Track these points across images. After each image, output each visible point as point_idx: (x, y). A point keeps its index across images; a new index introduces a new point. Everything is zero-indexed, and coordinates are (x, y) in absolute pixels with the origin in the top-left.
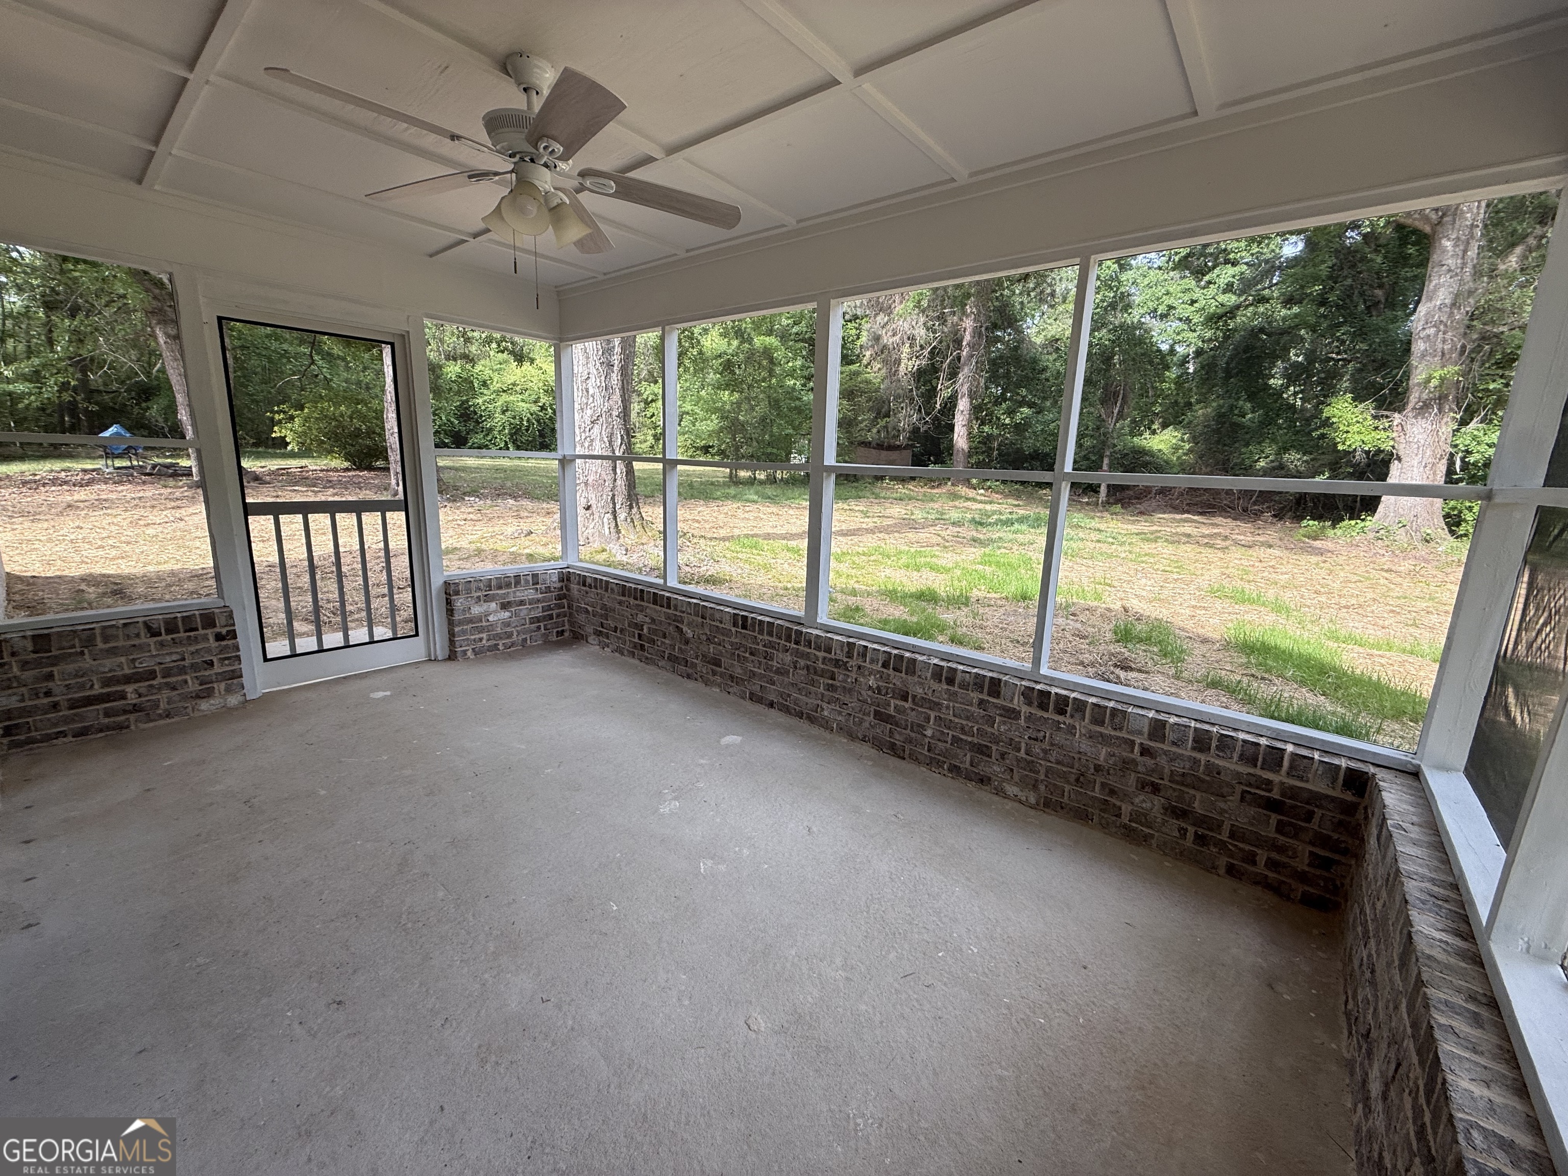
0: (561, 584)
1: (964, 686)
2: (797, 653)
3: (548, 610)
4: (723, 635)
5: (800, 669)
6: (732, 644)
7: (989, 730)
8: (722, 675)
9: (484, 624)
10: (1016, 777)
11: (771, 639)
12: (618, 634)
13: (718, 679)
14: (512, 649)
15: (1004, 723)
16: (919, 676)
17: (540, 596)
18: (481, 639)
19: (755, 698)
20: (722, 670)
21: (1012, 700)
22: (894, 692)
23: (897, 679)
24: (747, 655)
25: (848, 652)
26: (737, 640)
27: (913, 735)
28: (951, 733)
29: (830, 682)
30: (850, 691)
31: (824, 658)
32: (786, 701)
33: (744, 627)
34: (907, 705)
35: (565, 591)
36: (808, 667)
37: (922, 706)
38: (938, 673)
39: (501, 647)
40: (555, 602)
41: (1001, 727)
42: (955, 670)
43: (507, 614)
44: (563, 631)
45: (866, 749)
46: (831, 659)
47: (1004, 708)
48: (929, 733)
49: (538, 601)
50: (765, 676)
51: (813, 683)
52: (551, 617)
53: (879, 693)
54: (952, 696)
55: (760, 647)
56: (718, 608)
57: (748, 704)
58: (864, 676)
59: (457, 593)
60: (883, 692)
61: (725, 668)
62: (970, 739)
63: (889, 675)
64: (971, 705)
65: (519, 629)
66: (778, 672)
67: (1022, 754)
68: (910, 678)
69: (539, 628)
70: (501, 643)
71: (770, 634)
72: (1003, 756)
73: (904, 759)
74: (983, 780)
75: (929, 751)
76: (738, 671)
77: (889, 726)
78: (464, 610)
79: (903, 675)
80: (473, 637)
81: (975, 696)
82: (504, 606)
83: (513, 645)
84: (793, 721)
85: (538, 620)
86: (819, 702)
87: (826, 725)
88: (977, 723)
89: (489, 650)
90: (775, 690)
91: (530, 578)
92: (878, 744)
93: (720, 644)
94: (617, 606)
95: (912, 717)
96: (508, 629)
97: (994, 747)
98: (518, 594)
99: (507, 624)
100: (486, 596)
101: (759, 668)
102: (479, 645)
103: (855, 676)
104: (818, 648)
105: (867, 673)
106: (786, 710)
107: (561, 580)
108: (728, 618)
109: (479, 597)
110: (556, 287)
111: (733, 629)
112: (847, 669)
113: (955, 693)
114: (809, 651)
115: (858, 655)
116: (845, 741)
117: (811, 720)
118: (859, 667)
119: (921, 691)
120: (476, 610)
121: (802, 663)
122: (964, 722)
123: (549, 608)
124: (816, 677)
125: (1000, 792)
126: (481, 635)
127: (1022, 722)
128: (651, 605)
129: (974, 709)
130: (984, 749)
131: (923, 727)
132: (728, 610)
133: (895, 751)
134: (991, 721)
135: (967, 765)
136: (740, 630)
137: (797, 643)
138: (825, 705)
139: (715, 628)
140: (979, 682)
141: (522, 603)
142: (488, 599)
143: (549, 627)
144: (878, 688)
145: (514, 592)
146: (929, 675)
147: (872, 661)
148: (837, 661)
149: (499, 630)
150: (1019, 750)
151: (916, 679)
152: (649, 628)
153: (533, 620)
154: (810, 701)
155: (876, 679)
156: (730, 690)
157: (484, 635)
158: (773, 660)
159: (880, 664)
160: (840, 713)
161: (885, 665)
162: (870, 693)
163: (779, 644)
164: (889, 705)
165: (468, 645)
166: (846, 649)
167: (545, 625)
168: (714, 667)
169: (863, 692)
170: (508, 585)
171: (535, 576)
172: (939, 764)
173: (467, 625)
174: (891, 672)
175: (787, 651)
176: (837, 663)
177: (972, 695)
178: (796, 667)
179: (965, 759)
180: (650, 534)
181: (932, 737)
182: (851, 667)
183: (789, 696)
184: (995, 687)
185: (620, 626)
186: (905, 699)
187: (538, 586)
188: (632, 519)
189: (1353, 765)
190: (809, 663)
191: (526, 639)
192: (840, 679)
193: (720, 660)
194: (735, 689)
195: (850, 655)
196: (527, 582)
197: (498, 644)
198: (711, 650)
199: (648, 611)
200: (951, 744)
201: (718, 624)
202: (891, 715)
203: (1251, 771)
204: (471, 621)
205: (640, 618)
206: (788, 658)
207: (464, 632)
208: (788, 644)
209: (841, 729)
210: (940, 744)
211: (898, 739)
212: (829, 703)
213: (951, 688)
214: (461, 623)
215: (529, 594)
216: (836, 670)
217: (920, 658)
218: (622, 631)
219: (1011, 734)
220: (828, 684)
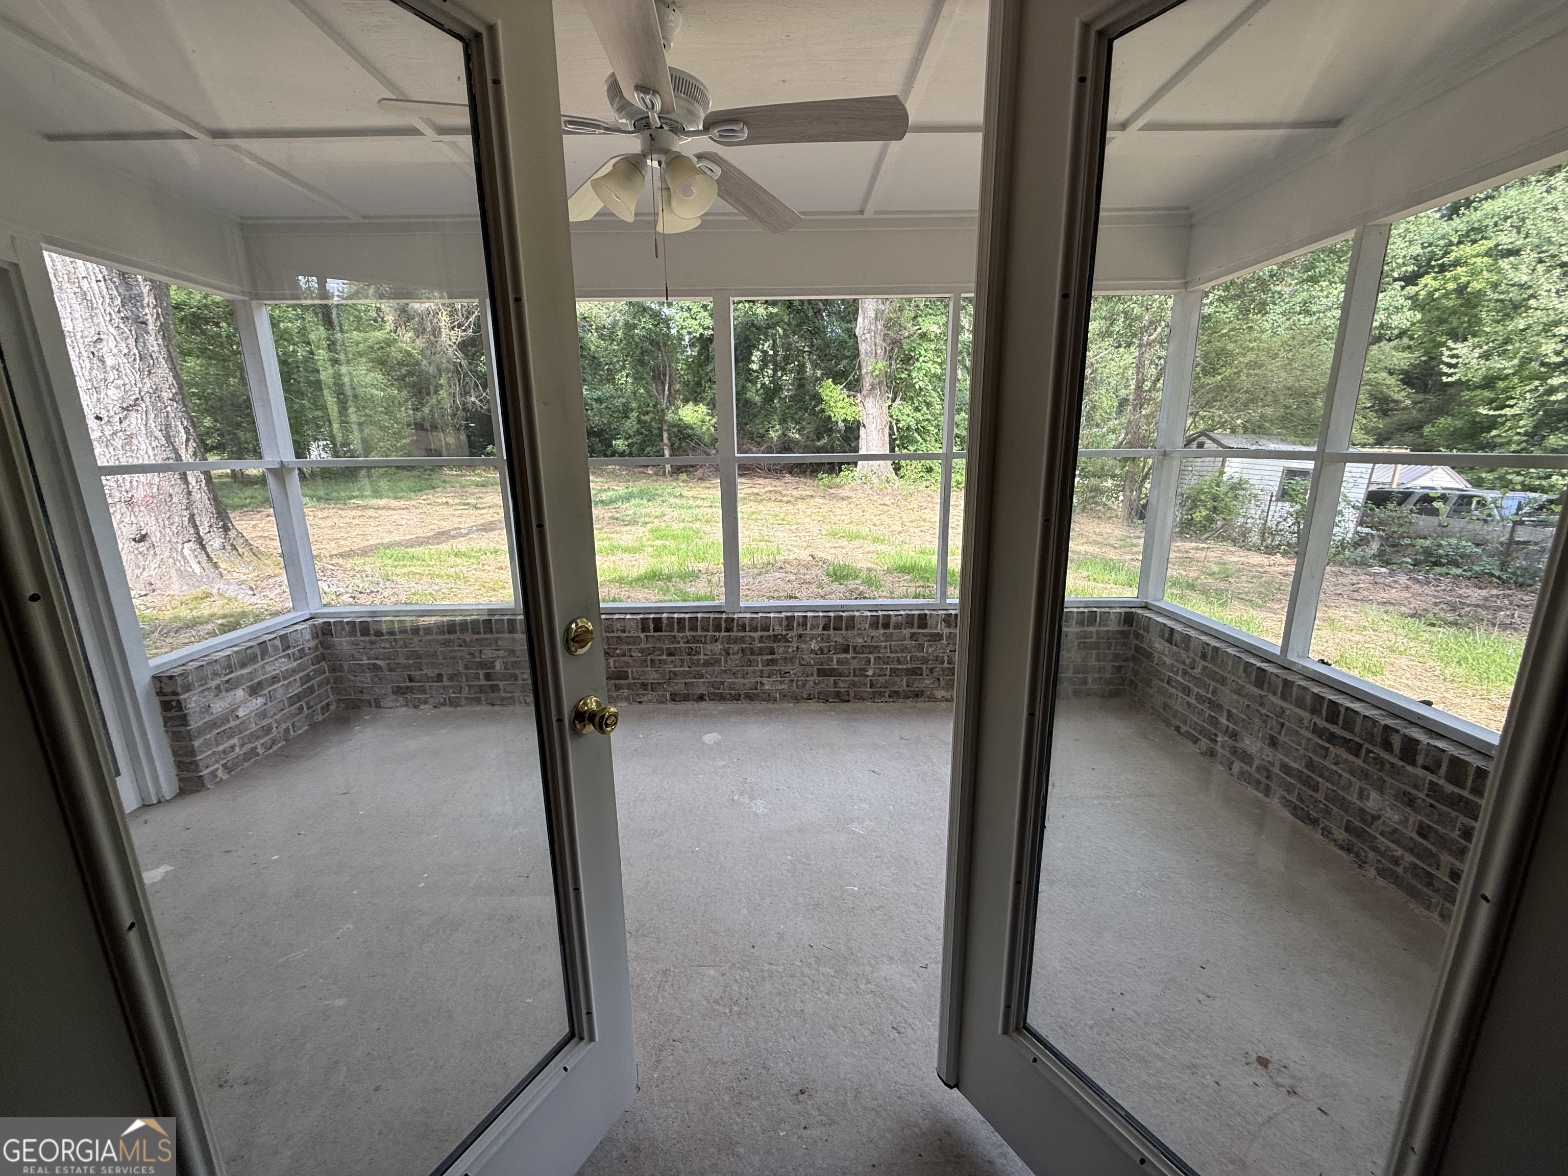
0: (317, 641)
1: (898, 626)
2: (729, 640)
3: (307, 682)
4: (628, 644)
5: (733, 654)
6: (642, 651)
7: (920, 655)
8: (629, 687)
9: (233, 724)
10: (942, 683)
11: (694, 634)
12: (446, 682)
13: (626, 692)
14: (275, 748)
15: (931, 646)
16: (859, 629)
17: (295, 664)
18: (233, 748)
19: (674, 698)
20: (631, 681)
21: (936, 627)
22: (835, 649)
23: (837, 637)
24: (664, 657)
25: (788, 625)
26: (649, 645)
27: (856, 679)
28: (889, 667)
29: (769, 657)
30: (791, 660)
31: (762, 637)
32: (719, 689)
33: (658, 629)
34: (848, 656)
35: (321, 650)
36: (743, 650)
37: (863, 653)
38: (875, 623)
39: (260, 750)
40: (312, 668)
41: (930, 650)
42: (890, 615)
43: (260, 700)
44: (328, 705)
45: (813, 705)
46: (769, 636)
47: (931, 635)
48: (870, 673)
49: (294, 671)
50: (689, 672)
51: (750, 663)
52: (311, 690)
53: (822, 653)
54: (888, 637)
55: (682, 645)
56: (616, 616)
57: (671, 706)
58: (805, 642)
59: (188, 688)
60: (826, 650)
61: (634, 679)
62: (904, 667)
63: (829, 635)
64: (905, 640)
65: (276, 717)
66: (707, 663)
67: (946, 665)
68: (849, 632)
69: (301, 709)
70: (258, 743)
71: (694, 628)
72: (931, 671)
73: (848, 701)
74: (917, 695)
75: (871, 687)
76: (652, 676)
77: (832, 679)
78: (201, 712)
79: (843, 632)
80: (221, 748)
81: (907, 632)
82: (254, 691)
83: (274, 742)
84: (731, 706)
85: (298, 697)
86: (758, 679)
87: (769, 698)
88: (910, 652)
89: (245, 761)
90: (704, 683)
91: (278, 642)
92: (824, 698)
93: (624, 655)
94: (440, 649)
95: (855, 664)
96: (265, 722)
97: (924, 667)
98: (268, 668)
99: (262, 715)
100: (227, 682)
101: (681, 666)
102: (232, 755)
103: (795, 645)
104: (754, 629)
105: (808, 639)
106: (721, 698)
107: (315, 636)
108: (633, 624)
109: (218, 687)
110: (242, 218)
111: (642, 635)
112: (787, 641)
113: (891, 634)
114: (743, 634)
115: (798, 624)
116: (791, 705)
117: (750, 698)
118: (800, 636)
119: (861, 640)
120: (219, 707)
121: (736, 647)
122: (899, 655)
123: (307, 679)
124: (752, 657)
125: (932, 699)
126: (232, 742)
127: (944, 642)
128: (506, 635)
129: (908, 642)
130: (917, 671)
131: (865, 670)
132: (628, 616)
133: (841, 698)
134: (921, 647)
135: (905, 688)
136: (652, 634)
137: (727, 630)
138: (765, 680)
139: (615, 639)
140: (909, 621)
141: (275, 679)
142: (231, 685)
143: (312, 703)
144: (821, 649)
145: (263, 667)
146: (867, 626)
147: (813, 627)
148: (775, 636)
149: (254, 728)
150: (943, 663)
151: (855, 632)
152: (506, 663)
153: (293, 700)
154: (746, 681)
155: (818, 642)
156: (644, 698)
157: (235, 741)
158: (699, 653)
159: (821, 628)
160: (782, 682)
161: (826, 628)
162: (812, 656)
163: (705, 636)
164: (832, 661)
165: (217, 762)
166: (785, 623)
167: (307, 703)
168: (618, 682)
169: (804, 657)
170: (253, 659)
171: (283, 638)
172: (881, 695)
173: (209, 732)
174: (832, 632)
175: (717, 640)
176: (776, 638)
177: (904, 631)
178: (728, 654)
179: (902, 683)
180: (269, 562)
181: (873, 676)
182: (792, 637)
183: (723, 683)
184: (923, 620)
185: (446, 671)
186: (846, 651)
187: (290, 652)
188: (232, 545)
189: (1127, 610)
190: (744, 646)
191: (288, 729)
192: (780, 651)
193: (627, 672)
194: (651, 696)
195: (789, 628)
196: (276, 648)
197: (256, 748)
198: (612, 664)
199: (500, 643)
200: (890, 675)
201: (620, 634)
202: (834, 669)
203: (1082, 629)
204: (213, 725)
205: (488, 654)
206: (718, 647)
207: (207, 744)
208: (717, 634)
209: (784, 696)
210: (879, 678)
211: (843, 686)
212: (769, 677)
213: (888, 631)
214: (201, 731)
215: (280, 665)
216: (775, 645)
217: (857, 614)
218: (451, 678)
219: (936, 654)
220: (767, 660)
